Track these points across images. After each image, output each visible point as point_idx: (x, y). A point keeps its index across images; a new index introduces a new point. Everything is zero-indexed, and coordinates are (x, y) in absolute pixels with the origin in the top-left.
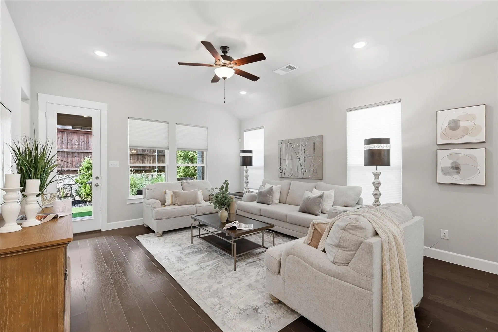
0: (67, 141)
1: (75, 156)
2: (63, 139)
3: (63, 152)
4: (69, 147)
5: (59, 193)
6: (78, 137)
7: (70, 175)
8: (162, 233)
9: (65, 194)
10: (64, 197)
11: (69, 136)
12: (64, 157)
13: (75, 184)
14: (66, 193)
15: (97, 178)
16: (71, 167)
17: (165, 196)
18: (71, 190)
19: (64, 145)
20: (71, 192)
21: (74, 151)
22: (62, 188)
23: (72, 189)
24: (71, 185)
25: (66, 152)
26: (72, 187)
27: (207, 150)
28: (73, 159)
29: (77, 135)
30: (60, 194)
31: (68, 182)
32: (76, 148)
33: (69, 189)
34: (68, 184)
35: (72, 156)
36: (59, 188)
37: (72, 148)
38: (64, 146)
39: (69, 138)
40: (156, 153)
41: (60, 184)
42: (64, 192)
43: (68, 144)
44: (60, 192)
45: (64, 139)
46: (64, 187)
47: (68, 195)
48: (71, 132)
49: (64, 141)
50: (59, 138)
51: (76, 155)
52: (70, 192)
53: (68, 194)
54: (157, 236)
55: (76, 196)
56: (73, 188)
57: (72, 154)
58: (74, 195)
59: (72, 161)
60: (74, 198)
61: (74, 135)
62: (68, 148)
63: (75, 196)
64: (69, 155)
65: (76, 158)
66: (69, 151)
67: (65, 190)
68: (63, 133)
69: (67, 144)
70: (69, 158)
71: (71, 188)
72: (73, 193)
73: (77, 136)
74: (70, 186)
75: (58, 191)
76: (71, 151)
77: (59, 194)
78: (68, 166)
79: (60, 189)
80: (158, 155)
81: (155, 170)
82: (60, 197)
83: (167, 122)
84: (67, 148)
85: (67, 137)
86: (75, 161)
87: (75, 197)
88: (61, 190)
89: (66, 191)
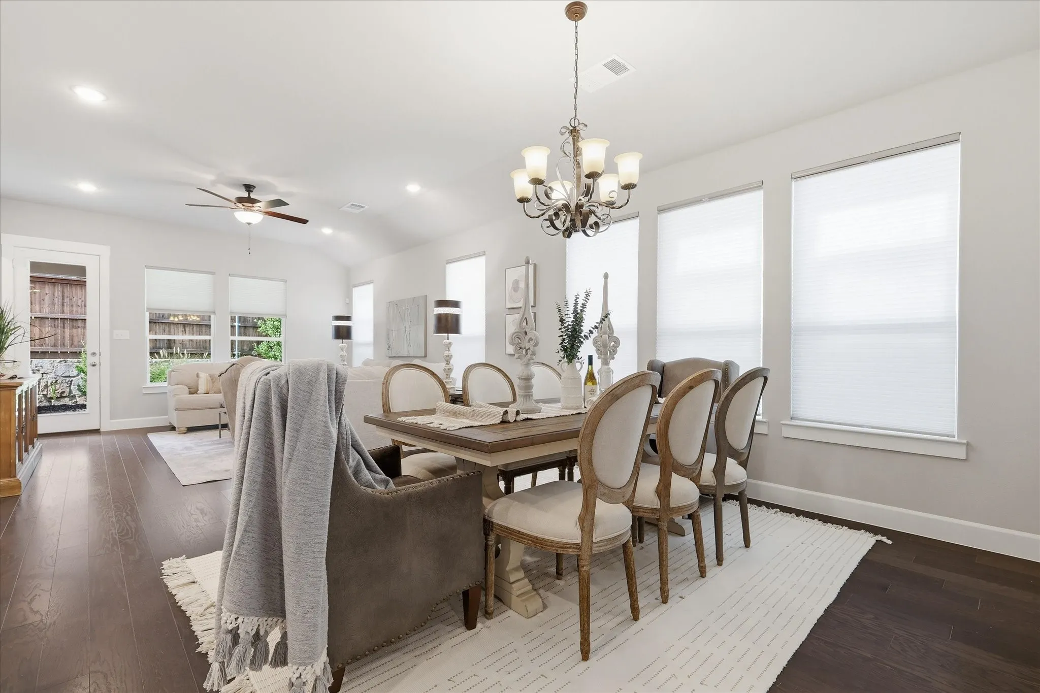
0: (63, 299)
1: (79, 327)
2: (54, 295)
3: (54, 318)
4: (66, 309)
5: (47, 391)
6: (83, 293)
7: (68, 359)
8: (186, 429)
9: (58, 393)
10: (57, 398)
11: (65, 291)
12: (56, 326)
13: (78, 375)
14: (60, 391)
15: (94, 354)
16: (71, 346)
17: (198, 381)
18: (70, 386)
19: (56, 307)
20: (70, 390)
21: (75, 318)
22: (52, 382)
23: (71, 384)
24: (69, 377)
25: (60, 319)
26: (72, 380)
27: (285, 316)
28: (74, 330)
29: (82, 289)
30: (49, 392)
31: (64, 371)
32: (79, 312)
33: (66, 385)
34: (63, 375)
35: (73, 327)
36: (47, 382)
37: (71, 312)
38: (58, 308)
39: (66, 294)
40: (235, 322)
41: (48, 376)
42: (56, 390)
43: (65, 304)
44: (49, 389)
45: (56, 296)
46: (57, 380)
47: (65, 395)
48: (70, 283)
49: (56, 299)
50: (47, 294)
51: (80, 325)
52: (68, 390)
53: (63, 392)
54: (179, 434)
55: (80, 396)
56: (73, 383)
57: (73, 322)
58: (75, 395)
59: (73, 335)
60: (75, 400)
61: (76, 290)
62: (65, 311)
63: (77, 397)
64: (66, 325)
65: (79, 329)
66: (66, 317)
67: (58, 387)
68: (55, 286)
69: (63, 305)
70: (66, 330)
71: (69, 383)
72: (73, 392)
73: (82, 291)
74: (68, 379)
75: (45, 388)
76: (70, 318)
77: (47, 393)
78: (64, 345)
79: (49, 384)
80: (239, 327)
81: (234, 353)
82: (49, 398)
83: (213, 273)
84: (63, 312)
85: (63, 292)
86: (77, 335)
87: (78, 399)
88: (52, 385)
89: (60, 388)
